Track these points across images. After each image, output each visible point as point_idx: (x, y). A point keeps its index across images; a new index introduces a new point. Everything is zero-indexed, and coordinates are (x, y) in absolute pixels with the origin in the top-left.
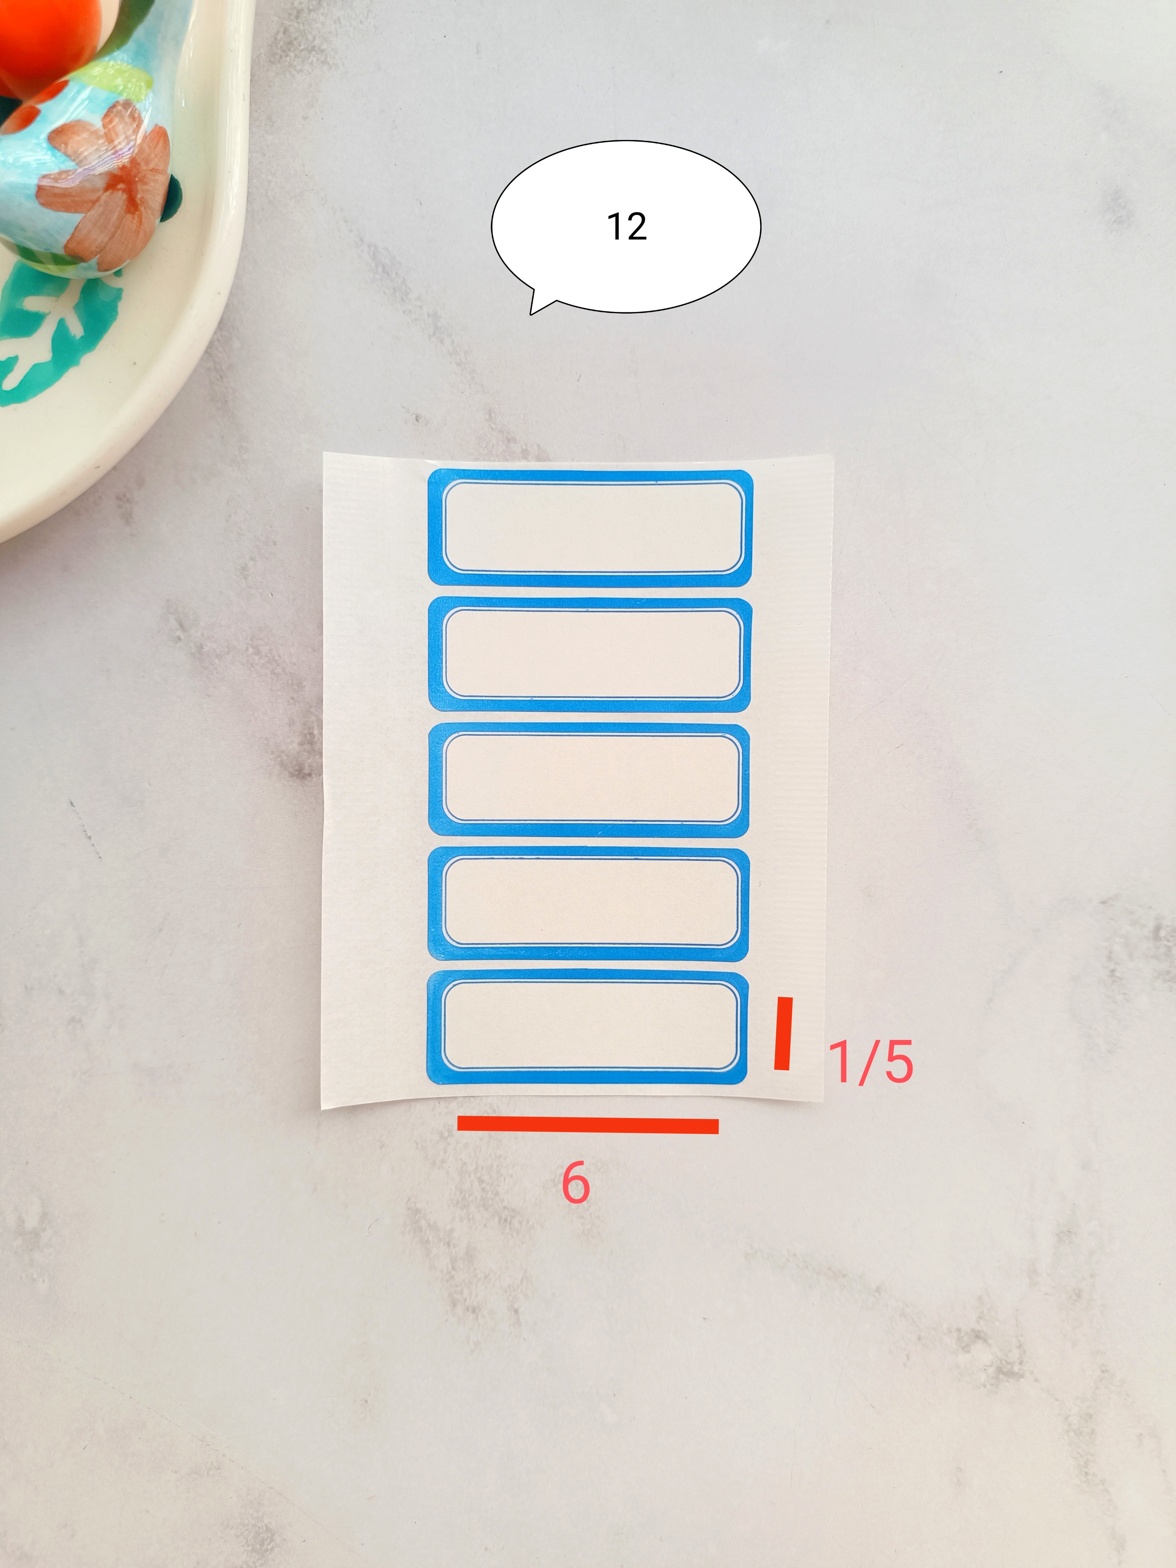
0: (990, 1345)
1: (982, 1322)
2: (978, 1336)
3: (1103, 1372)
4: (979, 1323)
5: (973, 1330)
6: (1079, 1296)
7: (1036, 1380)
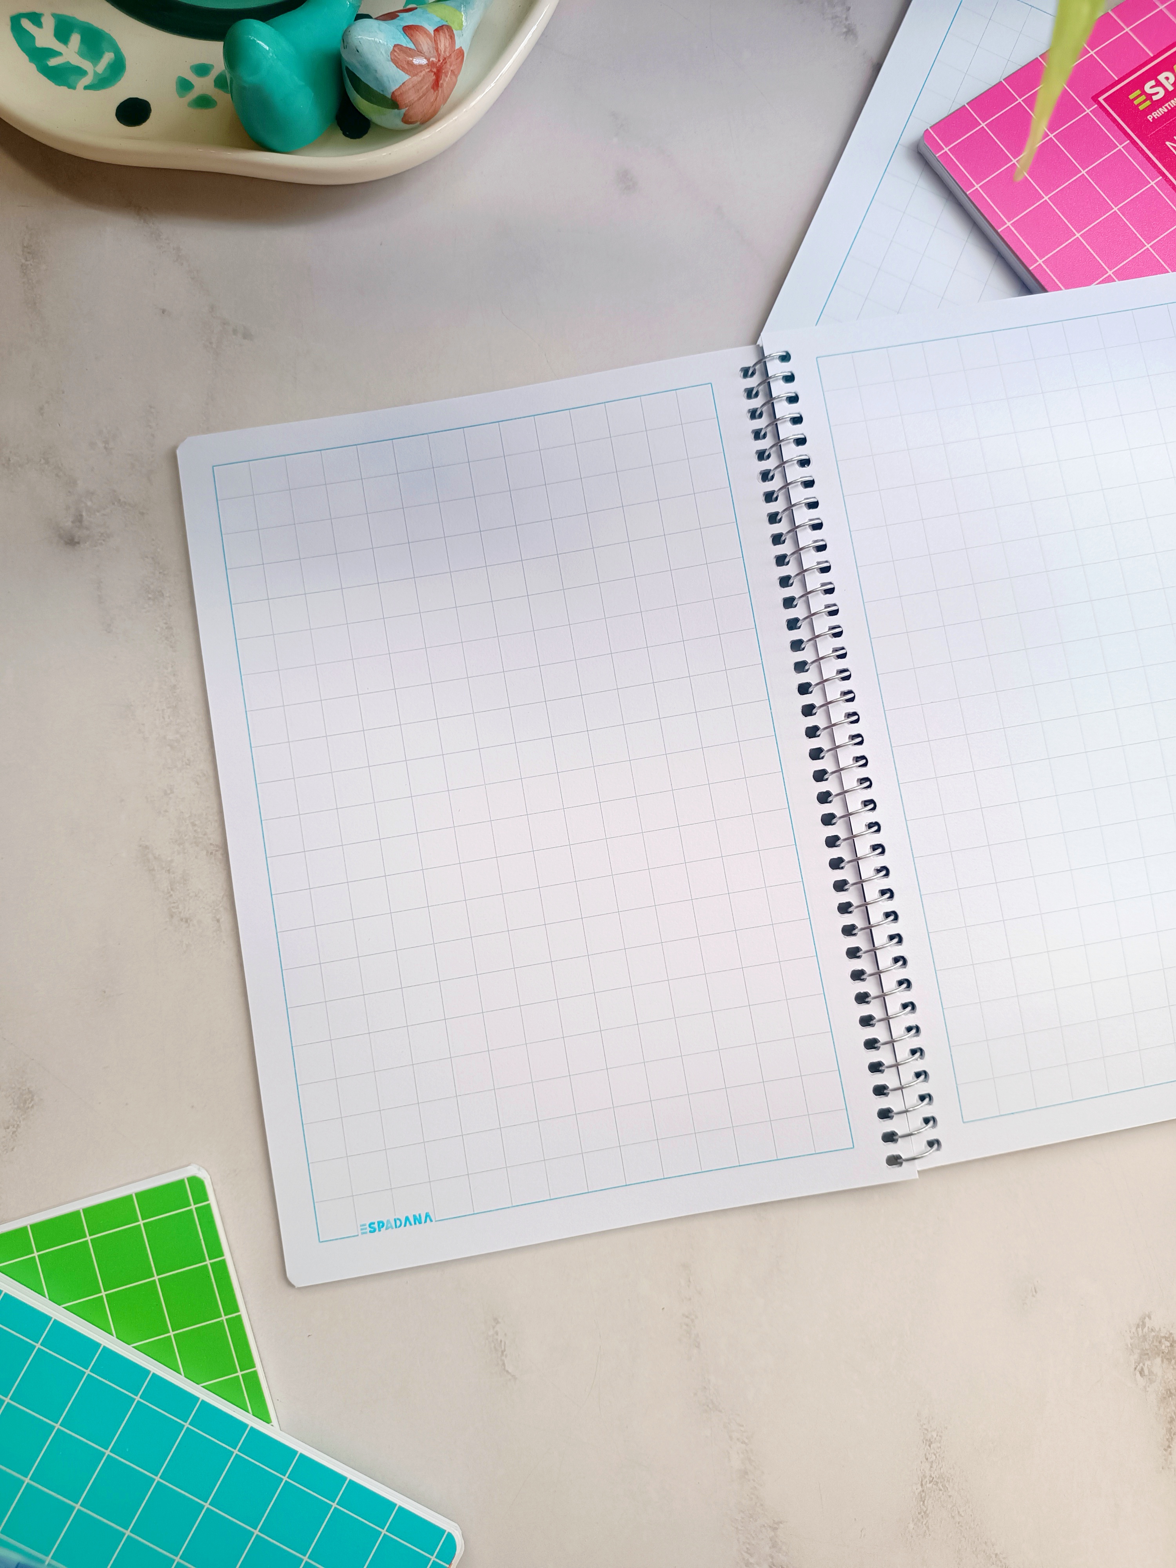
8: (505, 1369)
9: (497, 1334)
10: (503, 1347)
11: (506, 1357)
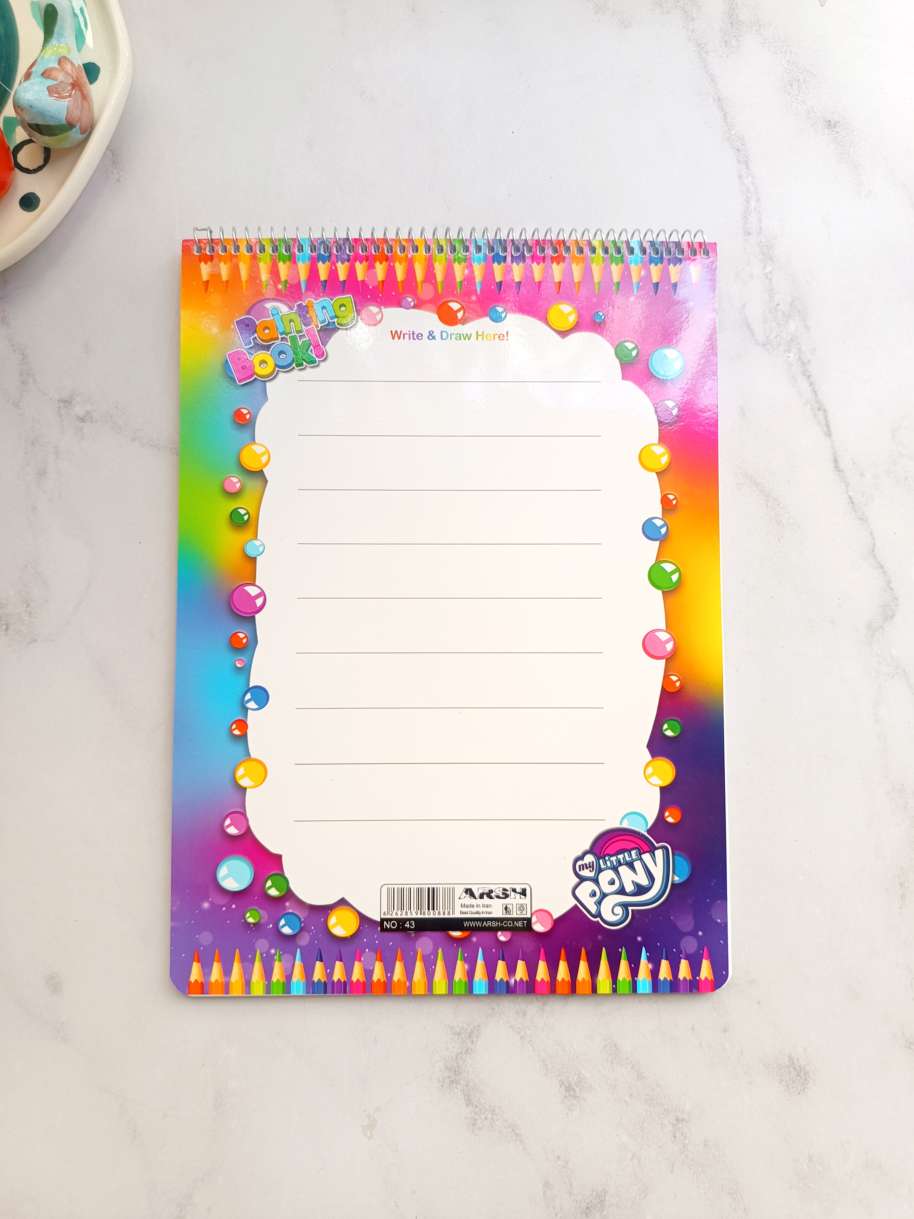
0: (76, 415)
1: (81, 427)
2: (82, 420)
3: (18, 406)
4: (82, 426)
5: (85, 422)
6: (33, 443)
7: (51, 399)
8: (112, 152)
9: (118, 173)
10: (114, 165)
11: (112, 160)
